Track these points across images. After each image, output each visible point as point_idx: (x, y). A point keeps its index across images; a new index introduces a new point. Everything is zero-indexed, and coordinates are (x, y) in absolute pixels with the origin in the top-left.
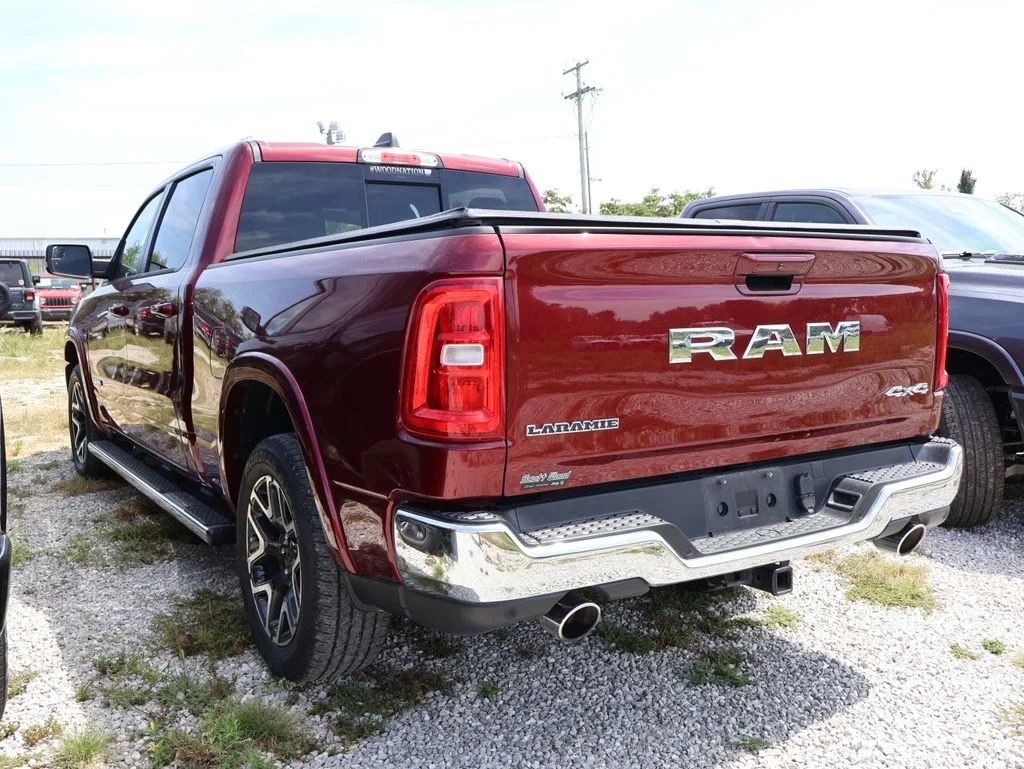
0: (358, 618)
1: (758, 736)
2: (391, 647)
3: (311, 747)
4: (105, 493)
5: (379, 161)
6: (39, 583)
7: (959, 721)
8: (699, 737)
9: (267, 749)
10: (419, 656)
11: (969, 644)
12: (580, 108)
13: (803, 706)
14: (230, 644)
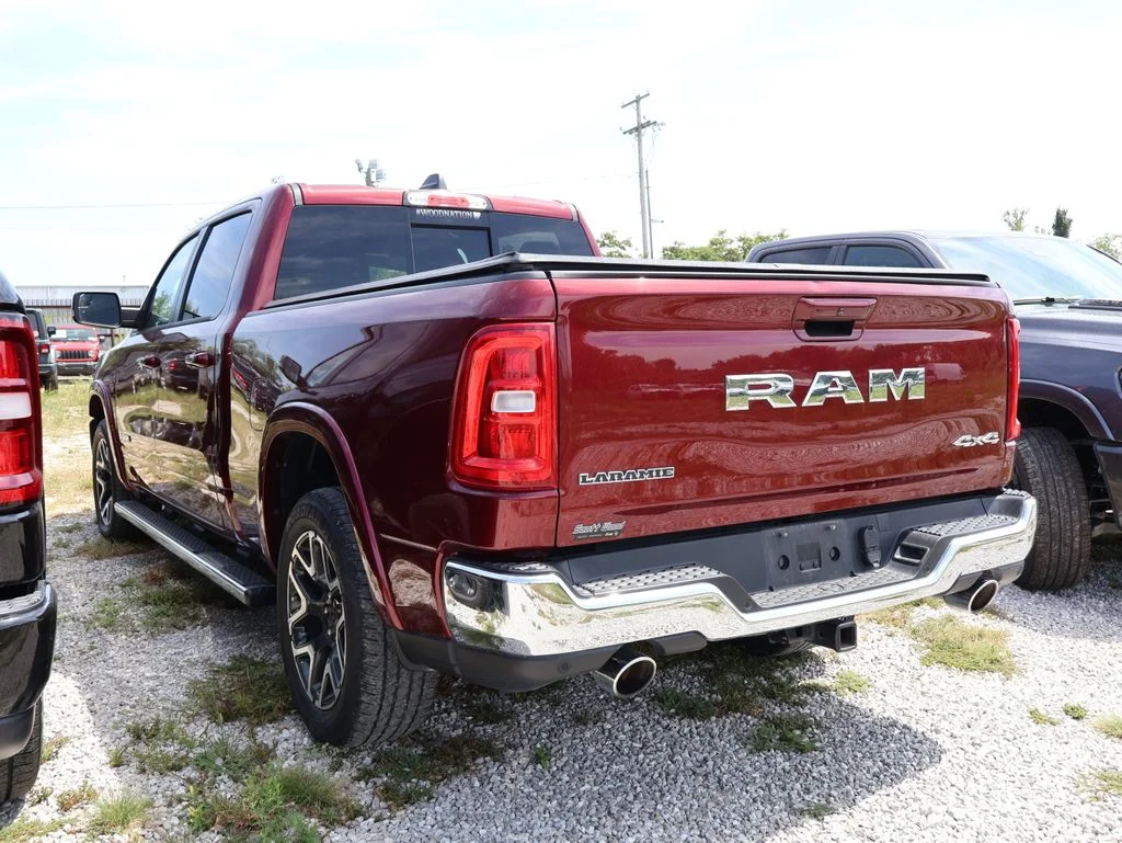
0: (405, 679)
1: (823, 802)
2: (439, 713)
3: (356, 813)
4: (132, 556)
5: (426, 204)
6: (65, 649)
7: (1034, 786)
8: (762, 803)
9: (310, 815)
10: (469, 722)
11: (1049, 709)
12: (640, 142)
13: (872, 771)
14: (270, 709)
